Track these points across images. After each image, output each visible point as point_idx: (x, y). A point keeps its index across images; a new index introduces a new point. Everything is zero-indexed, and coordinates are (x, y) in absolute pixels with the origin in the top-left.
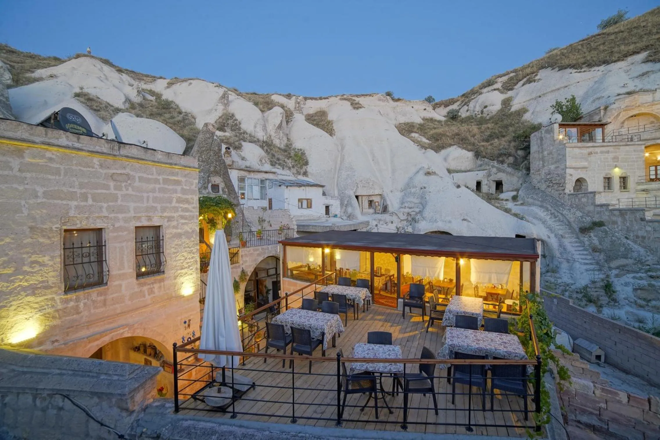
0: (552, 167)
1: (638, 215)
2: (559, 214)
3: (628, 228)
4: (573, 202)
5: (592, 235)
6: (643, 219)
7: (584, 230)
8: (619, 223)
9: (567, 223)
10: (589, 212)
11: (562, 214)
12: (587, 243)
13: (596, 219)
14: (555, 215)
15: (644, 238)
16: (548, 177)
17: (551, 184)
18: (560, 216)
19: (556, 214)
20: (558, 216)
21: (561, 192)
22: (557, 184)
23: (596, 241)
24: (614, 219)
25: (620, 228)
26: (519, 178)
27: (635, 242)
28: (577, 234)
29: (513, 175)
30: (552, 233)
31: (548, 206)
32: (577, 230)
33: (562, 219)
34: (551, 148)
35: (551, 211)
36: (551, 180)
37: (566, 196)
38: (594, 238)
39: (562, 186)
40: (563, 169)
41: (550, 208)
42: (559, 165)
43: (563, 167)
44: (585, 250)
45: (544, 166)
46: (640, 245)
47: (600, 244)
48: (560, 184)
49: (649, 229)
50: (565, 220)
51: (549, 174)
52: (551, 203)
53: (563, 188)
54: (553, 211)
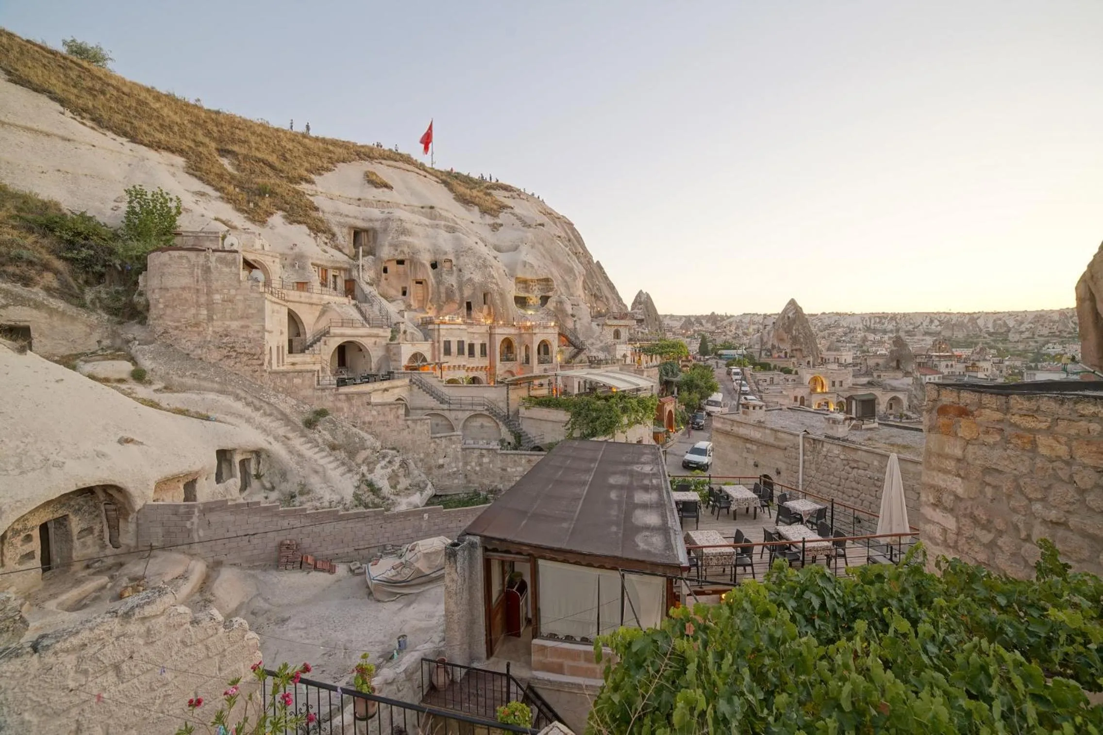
0: (235, 325)
1: (365, 399)
2: (262, 404)
3: (354, 414)
4: (278, 384)
5: (320, 428)
6: (369, 404)
7: (310, 424)
8: (345, 410)
9: (279, 417)
10: (305, 398)
11: (268, 403)
12: (320, 441)
13: (317, 407)
14: (255, 406)
15: (370, 423)
16: (224, 341)
17: (234, 354)
18: (266, 407)
19: (256, 402)
20: (261, 406)
21: (257, 368)
22: (247, 354)
23: (328, 437)
24: (339, 404)
25: (346, 415)
26: (92, 328)
27: (362, 429)
28: (302, 431)
29: (73, 319)
30: (268, 435)
31: (238, 391)
32: (301, 424)
33: (268, 412)
34: (233, 292)
35: (245, 399)
36: (233, 347)
37: (266, 375)
38: (324, 432)
39: (258, 359)
40: (258, 332)
41: (243, 394)
42: (250, 324)
43: (256, 327)
44: (322, 450)
45: (210, 319)
46: (366, 432)
47: (334, 438)
48: (254, 355)
49: (374, 413)
50: (275, 412)
51: (226, 336)
52: (244, 385)
53: (260, 362)
54: (250, 399)
